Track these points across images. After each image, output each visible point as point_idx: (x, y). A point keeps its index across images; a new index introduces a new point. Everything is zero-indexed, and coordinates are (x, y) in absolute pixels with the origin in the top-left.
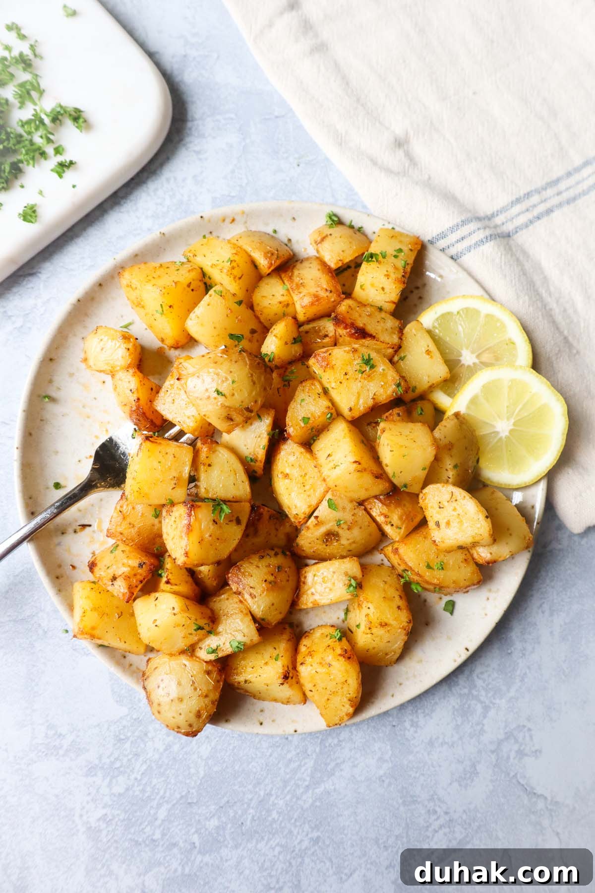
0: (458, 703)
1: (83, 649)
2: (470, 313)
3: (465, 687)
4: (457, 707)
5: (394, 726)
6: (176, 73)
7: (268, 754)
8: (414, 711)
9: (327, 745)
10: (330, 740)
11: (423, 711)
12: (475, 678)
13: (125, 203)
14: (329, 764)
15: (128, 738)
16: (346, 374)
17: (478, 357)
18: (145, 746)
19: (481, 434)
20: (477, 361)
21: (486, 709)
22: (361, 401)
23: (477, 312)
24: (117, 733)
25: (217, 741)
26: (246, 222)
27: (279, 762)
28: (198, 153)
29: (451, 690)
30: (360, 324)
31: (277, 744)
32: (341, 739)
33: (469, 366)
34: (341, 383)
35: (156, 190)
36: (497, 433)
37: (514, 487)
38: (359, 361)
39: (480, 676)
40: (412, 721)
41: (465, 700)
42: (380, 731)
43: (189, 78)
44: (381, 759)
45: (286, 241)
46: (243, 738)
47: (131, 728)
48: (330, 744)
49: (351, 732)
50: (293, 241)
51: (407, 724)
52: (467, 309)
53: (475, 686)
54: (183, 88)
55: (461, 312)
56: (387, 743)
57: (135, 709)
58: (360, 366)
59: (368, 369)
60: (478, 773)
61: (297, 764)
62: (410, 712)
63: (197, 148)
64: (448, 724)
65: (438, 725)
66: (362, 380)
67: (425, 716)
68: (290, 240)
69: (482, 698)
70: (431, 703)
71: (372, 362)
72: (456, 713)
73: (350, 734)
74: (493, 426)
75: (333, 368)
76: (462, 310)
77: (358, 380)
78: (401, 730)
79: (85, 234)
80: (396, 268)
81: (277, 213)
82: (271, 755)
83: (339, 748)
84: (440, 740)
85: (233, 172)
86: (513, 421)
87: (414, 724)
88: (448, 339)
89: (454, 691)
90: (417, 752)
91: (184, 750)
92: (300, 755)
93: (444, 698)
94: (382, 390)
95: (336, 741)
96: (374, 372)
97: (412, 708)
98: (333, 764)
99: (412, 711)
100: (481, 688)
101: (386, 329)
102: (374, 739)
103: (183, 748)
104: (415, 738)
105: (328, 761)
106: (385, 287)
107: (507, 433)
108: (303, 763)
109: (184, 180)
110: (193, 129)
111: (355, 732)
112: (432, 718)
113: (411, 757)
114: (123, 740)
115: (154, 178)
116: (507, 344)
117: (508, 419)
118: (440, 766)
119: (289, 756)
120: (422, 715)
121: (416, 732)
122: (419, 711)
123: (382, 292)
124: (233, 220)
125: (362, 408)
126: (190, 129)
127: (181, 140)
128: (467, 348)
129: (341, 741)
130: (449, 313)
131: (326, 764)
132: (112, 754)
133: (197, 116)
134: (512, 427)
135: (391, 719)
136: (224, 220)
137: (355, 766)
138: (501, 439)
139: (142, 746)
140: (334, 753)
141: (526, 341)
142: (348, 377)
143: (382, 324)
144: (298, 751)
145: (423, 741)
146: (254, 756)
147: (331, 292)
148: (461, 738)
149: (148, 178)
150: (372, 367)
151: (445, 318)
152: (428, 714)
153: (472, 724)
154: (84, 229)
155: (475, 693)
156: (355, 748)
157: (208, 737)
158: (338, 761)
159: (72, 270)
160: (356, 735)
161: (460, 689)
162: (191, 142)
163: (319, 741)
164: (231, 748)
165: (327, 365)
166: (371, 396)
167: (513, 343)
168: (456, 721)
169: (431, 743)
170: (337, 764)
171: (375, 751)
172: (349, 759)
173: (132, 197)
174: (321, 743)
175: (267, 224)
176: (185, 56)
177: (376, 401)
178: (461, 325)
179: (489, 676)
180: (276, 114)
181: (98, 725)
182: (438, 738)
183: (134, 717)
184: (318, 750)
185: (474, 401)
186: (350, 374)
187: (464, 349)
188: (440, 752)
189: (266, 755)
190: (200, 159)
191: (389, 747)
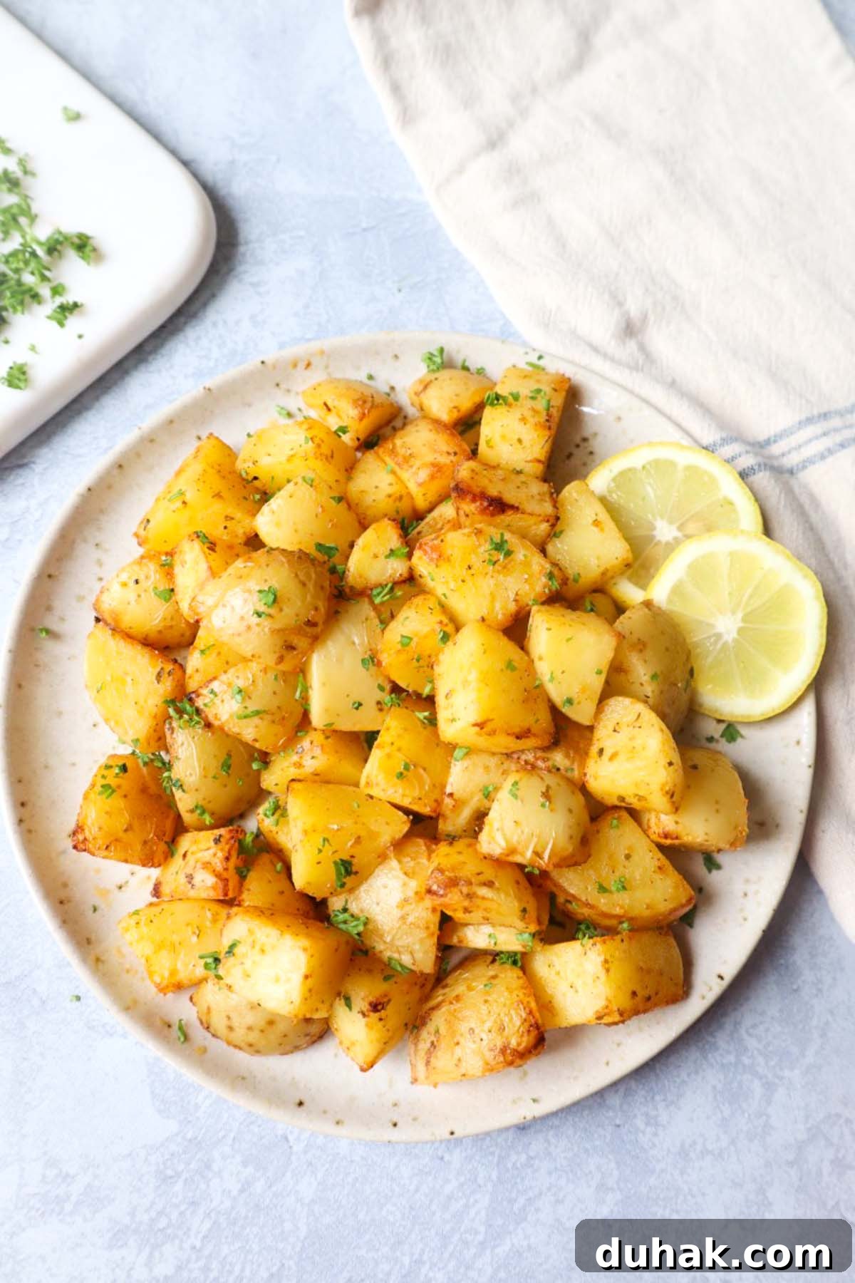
0: (720, 1081)
1: (104, 1026)
2: (660, 468)
3: (729, 1052)
4: (719, 1087)
5: (618, 1126)
6: (220, 184)
7: (412, 1188)
8: (649, 1099)
9: (509, 1165)
10: (514, 1157)
11: (662, 1097)
12: (745, 1036)
13: (153, 359)
14: (515, 1200)
15: (178, 1175)
16: (470, 568)
17: (680, 528)
18: (208, 1186)
19: (695, 639)
20: (679, 534)
21: (769, 1087)
22: (498, 606)
23: (673, 464)
24: (162, 1167)
25: (327, 1170)
26: (327, 367)
27: (431, 1201)
28: (254, 285)
29: (705, 1058)
30: (493, 491)
31: (427, 1170)
32: (532, 1154)
33: (667, 544)
34: (463, 581)
35: (199, 338)
36: (719, 636)
37: (757, 719)
38: (488, 546)
39: (751, 1031)
40: (647, 1115)
41: (731, 1075)
42: (596, 1136)
43: (238, 190)
44: (602, 1187)
45: (387, 390)
46: (370, 1162)
47: (183, 1156)
48: (514, 1164)
49: (547, 1141)
50: (398, 389)
51: (640, 1122)
52: (657, 463)
53: (746, 1049)
54: (231, 203)
55: (648, 466)
56: (610, 1157)
57: (189, 1122)
58: (490, 555)
59: (501, 557)
60: (770, 1204)
61: (463, 1202)
62: (643, 1100)
63: (255, 279)
64: (708, 1118)
65: (691, 1120)
66: (494, 575)
67: (667, 1106)
68: (392, 388)
69: (760, 1070)
70: (675, 1082)
71: (506, 547)
72: (718, 1097)
73: (546, 1145)
74: (712, 626)
75: (449, 560)
76: (649, 463)
77: (488, 576)
78: (630, 1132)
79: (97, 405)
80: (535, 411)
81: (371, 351)
82: (417, 1190)
83: (529, 1171)
84: (699, 1147)
85: (307, 306)
86: (740, 615)
87: (651, 1121)
88: (632, 505)
89: (712, 1061)
90: (662, 1171)
91: (274, 1189)
92: (465, 1187)
93: (697, 1072)
94: (527, 587)
95: (523, 1158)
96: (512, 560)
97: (643, 1092)
98: (522, 1200)
99: (646, 1098)
100: (756, 1052)
101: (532, 497)
102: (586, 1151)
103: (270, 1187)
104: (654, 1145)
105: (514, 1195)
106: (522, 437)
107: (735, 635)
108: (472, 1200)
109: (237, 323)
110: (248, 255)
111: (553, 1141)
112: (679, 1109)
113: (652, 1181)
114: (171, 1177)
115: (193, 323)
116: (722, 506)
117: (733, 613)
118: (703, 1194)
119: (448, 1189)
120: (663, 1104)
121: (656, 1134)
122: (658, 1098)
123: (519, 446)
124: (309, 365)
125: (500, 617)
126: (244, 255)
127: (231, 270)
128: (662, 518)
129: (532, 1158)
130: (630, 470)
131: (512, 1201)
132: (153, 1203)
133: (253, 237)
134: (741, 625)
135: (611, 1114)
136: (295, 366)
137: (558, 1202)
138: (725, 643)
139: (203, 1186)
140: (523, 1179)
141: (750, 499)
142: (472, 571)
143: (525, 490)
144: (462, 1179)
145: (669, 1150)
146: (390, 1194)
147: (455, 454)
148: (733, 1142)
149: (185, 323)
150: (509, 553)
151: (624, 478)
152: (672, 1102)
153: (749, 1115)
154: (97, 398)
155: (746, 1061)
156: (556, 1168)
157: (310, 1164)
158: (531, 1194)
159: (79, 456)
160: (556, 1147)
161: (721, 1055)
162: (245, 272)
163: (496, 1160)
164: (350, 1180)
165: (440, 556)
166: (512, 596)
167: (731, 503)
168: (722, 1112)
169: (683, 1153)
170: (529, 1199)
171: (590, 1172)
172: (549, 1189)
173: (164, 351)
174: (498, 1164)
175: (358, 368)
176: (233, 162)
177: (521, 603)
178: (650, 484)
179: (767, 1030)
180: (364, 225)
181: (130, 1155)
182: (695, 1143)
183: (189, 1136)
184: (494, 1175)
185: (677, 590)
186: (475, 567)
187: (658, 518)
188: (701, 1169)
189: (408, 1190)
190: (259, 294)
191: (613, 1165)
